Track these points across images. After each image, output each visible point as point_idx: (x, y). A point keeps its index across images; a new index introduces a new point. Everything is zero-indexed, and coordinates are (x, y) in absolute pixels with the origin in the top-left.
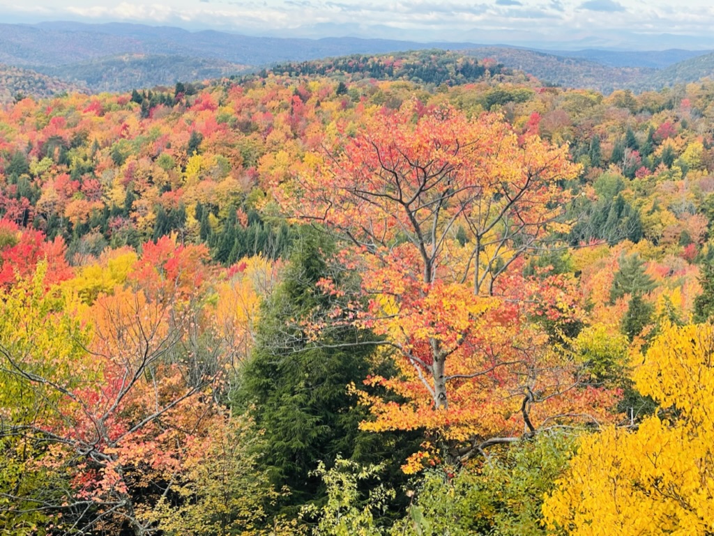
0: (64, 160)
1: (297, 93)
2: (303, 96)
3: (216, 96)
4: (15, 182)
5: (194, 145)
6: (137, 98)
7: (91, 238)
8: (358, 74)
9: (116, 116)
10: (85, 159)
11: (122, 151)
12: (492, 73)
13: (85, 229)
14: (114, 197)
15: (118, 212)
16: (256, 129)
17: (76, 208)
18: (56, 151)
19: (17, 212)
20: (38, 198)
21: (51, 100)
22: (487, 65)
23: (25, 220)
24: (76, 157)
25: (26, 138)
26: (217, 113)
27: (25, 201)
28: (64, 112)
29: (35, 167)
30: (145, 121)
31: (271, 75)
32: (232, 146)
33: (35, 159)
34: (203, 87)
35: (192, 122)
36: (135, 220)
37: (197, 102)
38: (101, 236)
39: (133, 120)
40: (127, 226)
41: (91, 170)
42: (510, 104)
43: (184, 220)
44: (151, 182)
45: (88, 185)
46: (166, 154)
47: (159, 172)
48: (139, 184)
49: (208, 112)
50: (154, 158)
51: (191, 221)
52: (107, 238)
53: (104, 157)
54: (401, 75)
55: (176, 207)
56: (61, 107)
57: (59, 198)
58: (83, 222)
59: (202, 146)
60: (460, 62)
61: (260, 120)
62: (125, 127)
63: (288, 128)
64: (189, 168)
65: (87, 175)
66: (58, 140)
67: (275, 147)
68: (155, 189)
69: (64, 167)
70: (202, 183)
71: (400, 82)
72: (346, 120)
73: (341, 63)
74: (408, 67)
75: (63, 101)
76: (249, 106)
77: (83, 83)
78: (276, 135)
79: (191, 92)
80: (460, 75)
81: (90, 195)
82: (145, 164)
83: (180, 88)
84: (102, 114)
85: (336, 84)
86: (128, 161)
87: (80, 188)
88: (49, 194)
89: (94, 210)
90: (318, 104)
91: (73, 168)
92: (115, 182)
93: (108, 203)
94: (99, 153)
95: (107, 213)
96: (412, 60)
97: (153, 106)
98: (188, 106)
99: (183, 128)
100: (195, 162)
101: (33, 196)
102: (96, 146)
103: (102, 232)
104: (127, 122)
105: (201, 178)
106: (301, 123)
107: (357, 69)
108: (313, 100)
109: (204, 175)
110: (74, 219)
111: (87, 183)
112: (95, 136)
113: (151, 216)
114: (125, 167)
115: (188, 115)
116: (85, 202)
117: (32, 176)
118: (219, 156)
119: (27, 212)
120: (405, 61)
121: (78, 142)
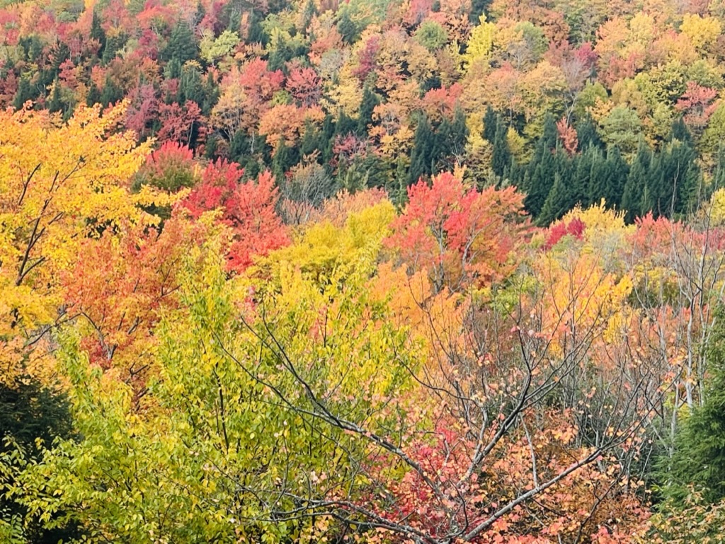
0: (258, 36)
4: (175, 75)
5: (482, 5)
7: (302, 173)
10: (293, 33)
11: (356, 18)
13: (293, 157)
14: (342, 99)
15: (349, 126)
17: (277, 120)
18: (245, 19)
19: (181, 127)
20: (214, 103)
23: (192, 140)
27: (194, 108)
29: (210, 48)
32: (550, 6)
33: (209, 33)
36: (377, 141)
38: (320, 169)
40: (363, 150)
41: (302, 52)
43: (463, 140)
44: (405, 73)
45: (298, 79)
46: (432, 21)
47: (420, 55)
48: (383, 77)
50: (410, 29)
51: (476, 142)
52: (330, 172)
53: (324, 29)
55: (450, 115)
57: (249, 103)
58: (290, 144)
59: (495, 6)
64: (472, 46)
65: (297, 61)
68: (413, 85)
69: (257, 48)
70: (496, 74)
81: (302, 97)
82: (395, 40)
86: (366, 36)
87: (284, 84)
88: (232, 95)
89: (306, 123)
91: (272, 49)
92: (345, 72)
93: (332, 110)
94: (315, 22)
95: (330, 128)
100: (483, 35)
101: (207, 98)
102: (312, 9)
103: (320, 162)
105: (493, 64)
109: (499, 58)
110: (274, 139)
111: (296, 75)
113: (404, 133)
114: (361, 45)
116: (294, 109)
117: (205, 65)
118: (526, 24)
119: (196, 125)
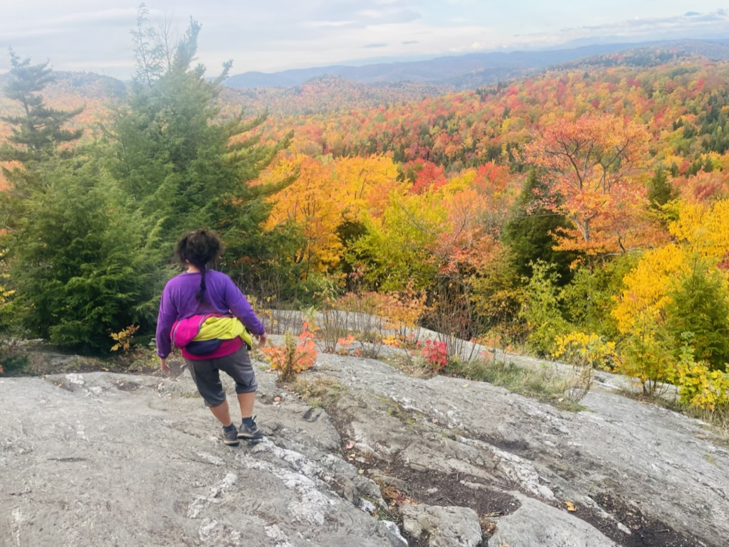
0: (445, 127)
1: (561, 81)
2: (564, 82)
3: (517, 87)
4: (423, 139)
5: (506, 114)
6: (479, 92)
7: (456, 163)
8: (597, 66)
9: (468, 102)
10: (454, 125)
11: (471, 120)
12: (678, 56)
13: (454, 159)
14: (468, 143)
15: (469, 150)
16: (538, 102)
17: (450, 149)
18: (441, 122)
19: (424, 153)
20: (433, 146)
21: (439, 97)
22: (675, 52)
23: (427, 157)
24: (449, 125)
25: (427, 117)
26: (518, 96)
27: (428, 148)
28: (445, 103)
29: (432, 131)
30: (482, 103)
31: (548, 72)
32: (525, 112)
33: (431, 127)
34: (511, 82)
35: (505, 102)
36: (477, 154)
37: (508, 91)
38: (461, 162)
39: (476, 104)
40: (473, 156)
41: (457, 130)
42: (686, 75)
43: (501, 152)
44: (485, 134)
45: (455, 138)
46: (493, 119)
47: (489, 129)
48: (478, 136)
49: (513, 96)
50: (486, 122)
51: (504, 152)
52: (464, 163)
53: (462, 123)
54: (622, 63)
55: (497, 146)
56: (443, 101)
57: (442, 145)
58: (453, 156)
59: (510, 114)
60: (658, 52)
61: (541, 97)
62: (473, 108)
63: (555, 100)
64: (503, 126)
65: (455, 133)
66: (441, 117)
67: (548, 111)
68: (487, 137)
69: (445, 130)
70: (510, 133)
71: (622, 67)
72: (587, 93)
73: (587, 61)
74: (626, 58)
75: (445, 97)
76: (535, 90)
77: (454, 87)
78: (549, 104)
79: (505, 86)
80: (658, 60)
81: (457, 143)
82: (482, 125)
83: (500, 86)
84: (462, 102)
85: (583, 72)
86: (474, 125)
87: (452, 140)
88: (438, 143)
89: (458, 150)
90: (573, 86)
91: (448, 130)
92: (468, 135)
93: (465, 146)
94: (460, 122)
95: (464, 151)
96: (629, 54)
97: (486, 95)
98: (504, 93)
99: (501, 105)
100: (506, 122)
101: (431, 145)
102: (459, 118)
103: (462, 160)
104: (474, 105)
105: (509, 130)
106: (563, 97)
107: (597, 63)
108: (570, 84)
109: (511, 128)
110: (449, 155)
112: (459, 113)
113: (484, 151)
114: (473, 127)
115: (503, 99)
116: (454, 146)
117: (431, 136)
118: (519, 118)
119: (428, 153)
120: (625, 55)
121: (450, 118)
